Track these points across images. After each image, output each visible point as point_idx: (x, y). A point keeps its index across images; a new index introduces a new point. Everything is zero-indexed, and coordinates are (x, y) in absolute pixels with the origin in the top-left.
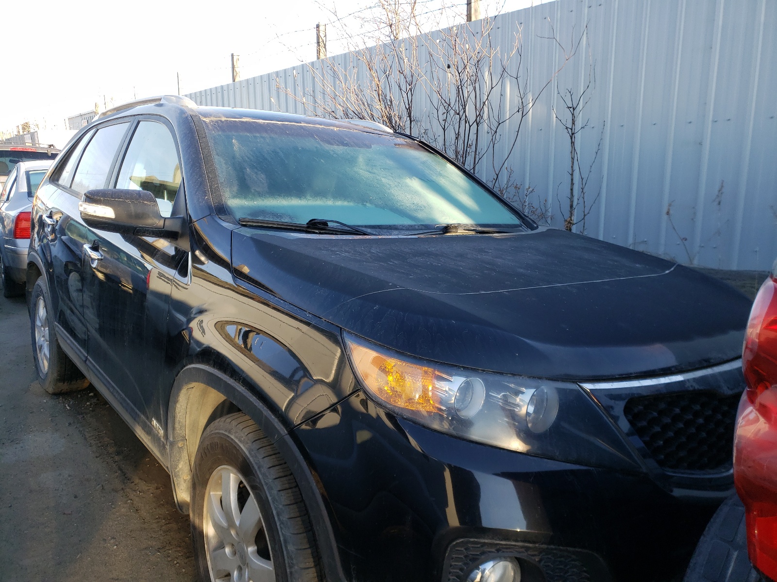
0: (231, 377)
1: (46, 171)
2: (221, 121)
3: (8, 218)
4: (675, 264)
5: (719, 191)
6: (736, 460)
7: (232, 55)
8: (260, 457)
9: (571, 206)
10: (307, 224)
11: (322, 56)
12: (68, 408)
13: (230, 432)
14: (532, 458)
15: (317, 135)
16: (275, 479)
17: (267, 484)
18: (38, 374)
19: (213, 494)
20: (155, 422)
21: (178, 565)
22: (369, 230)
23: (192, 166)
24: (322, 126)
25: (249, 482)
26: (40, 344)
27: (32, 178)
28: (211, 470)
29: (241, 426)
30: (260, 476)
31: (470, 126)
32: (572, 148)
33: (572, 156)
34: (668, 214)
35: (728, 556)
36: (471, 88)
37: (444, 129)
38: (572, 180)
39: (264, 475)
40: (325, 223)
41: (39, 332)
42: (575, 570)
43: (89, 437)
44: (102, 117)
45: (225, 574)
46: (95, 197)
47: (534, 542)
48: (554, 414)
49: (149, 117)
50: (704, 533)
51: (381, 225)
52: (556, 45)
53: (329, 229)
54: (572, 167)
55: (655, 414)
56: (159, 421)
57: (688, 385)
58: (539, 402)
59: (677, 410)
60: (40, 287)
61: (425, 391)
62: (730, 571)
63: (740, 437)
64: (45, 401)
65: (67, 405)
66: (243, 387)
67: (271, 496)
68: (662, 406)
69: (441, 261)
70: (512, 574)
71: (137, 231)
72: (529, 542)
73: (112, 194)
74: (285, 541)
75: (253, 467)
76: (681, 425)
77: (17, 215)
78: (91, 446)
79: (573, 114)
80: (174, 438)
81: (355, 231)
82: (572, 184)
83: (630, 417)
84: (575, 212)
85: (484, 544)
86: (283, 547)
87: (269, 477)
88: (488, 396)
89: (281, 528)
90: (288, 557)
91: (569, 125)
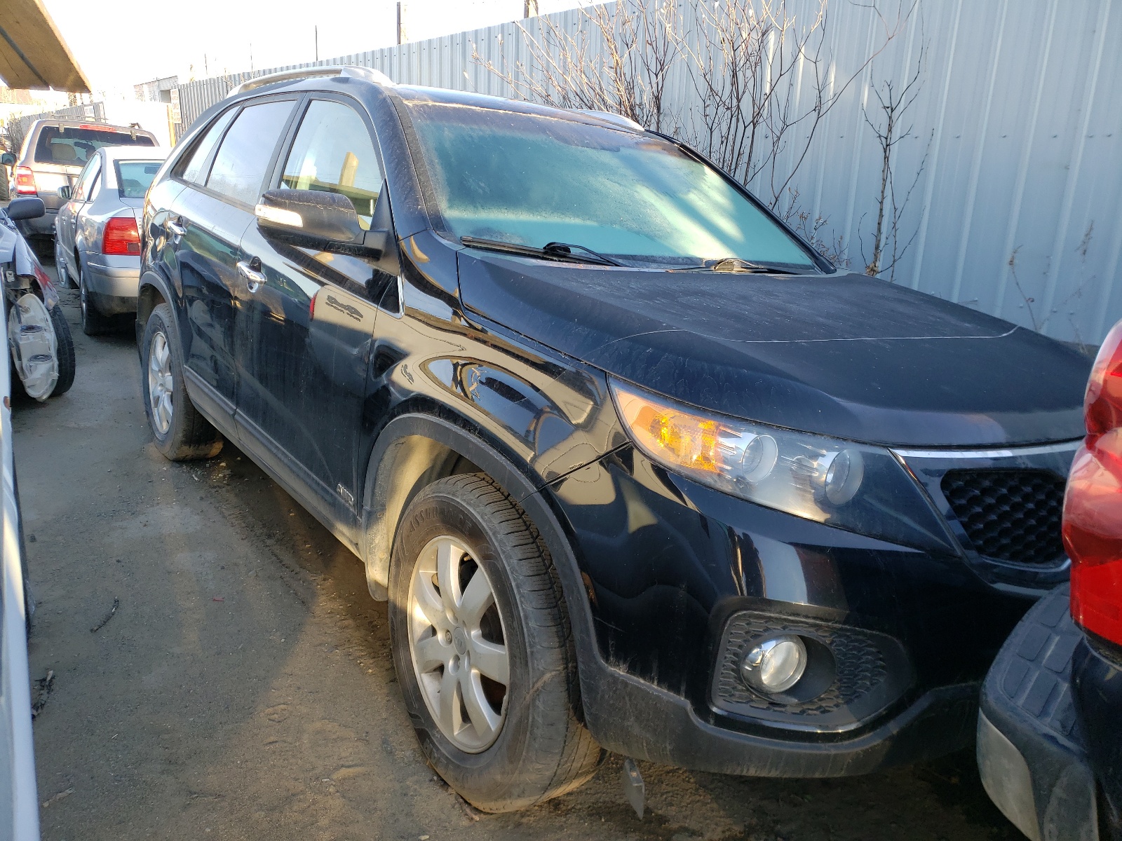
0: (464, 427)
1: (162, 162)
2: (427, 105)
3: (92, 226)
4: (1015, 326)
5: (1087, 235)
6: (1066, 508)
7: (399, 5)
8: (496, 522)
9: (877, 247)
10: (545, 248)
11: (532, 13)
12: (197, 479)
13: (453, 495)
14: (829, 528)
15: (550, 131)
16: (515, 546)
17: (504, 552)
18: (153, 433)
19: (423, 572)
20: (342, 489)
21: (362, 665)
22: (620, 261)
23: (397, 164)
24: (556, 119)
25: (478, 552)
26: (156, 394)
27: (123, 170)
28: (422, 543)
29: (469, 488)
30: (496, 544)
31: (745, 127)
32: (885, 166)
33: (883, 177)
34: (1010, 264)
35: (1049, 639)
36: (749, 73)
37: (711, 130)
38: (881, 210)
39: (500, 542)
40: (567, 249)
41: (154, 378)
42: (869, 657)
43: (230, 515)
44: (243, 91)
45: (436, 665)
46: (279, 199)
47: (826, 620)
48: (856, 484)
49: (325, 94)
50: (1023, 618)
51: (636, 256)
52: (874, 16)
53: (571, 256)
54: (883, 192)
55: (977, 492)
56: (348, 485)
57: (1019, 461)
58: (839, 467)
59: (1004, 491)
60: (160, 319)
61: (705, 448)
62: (1049, 653)
63: (1071, 488)
64: (165, 469)
65: (193, 475)
66: (480, 438)
67: (509, 565)
68: (987, 483)
69: (720, 303)
70: (797, 657)
71: (329, 246)
72: (822, 619)
73: (299, 196)
74: (526, 617)
75: (487, 533)
76: (1007, 508)
77: (107, 221)
78: (232, 526)
79: (890, 118)
80: (372, 505)
81: (604, 260)
82: (881, 216)
83: (948, 493)
84: (881, 256)
85: (770, 619)
86: (523, 623)
87: (507, 544)
88: (779, 458)
89: (521, 602)
90: (529, 635)
91: (884, 133)
